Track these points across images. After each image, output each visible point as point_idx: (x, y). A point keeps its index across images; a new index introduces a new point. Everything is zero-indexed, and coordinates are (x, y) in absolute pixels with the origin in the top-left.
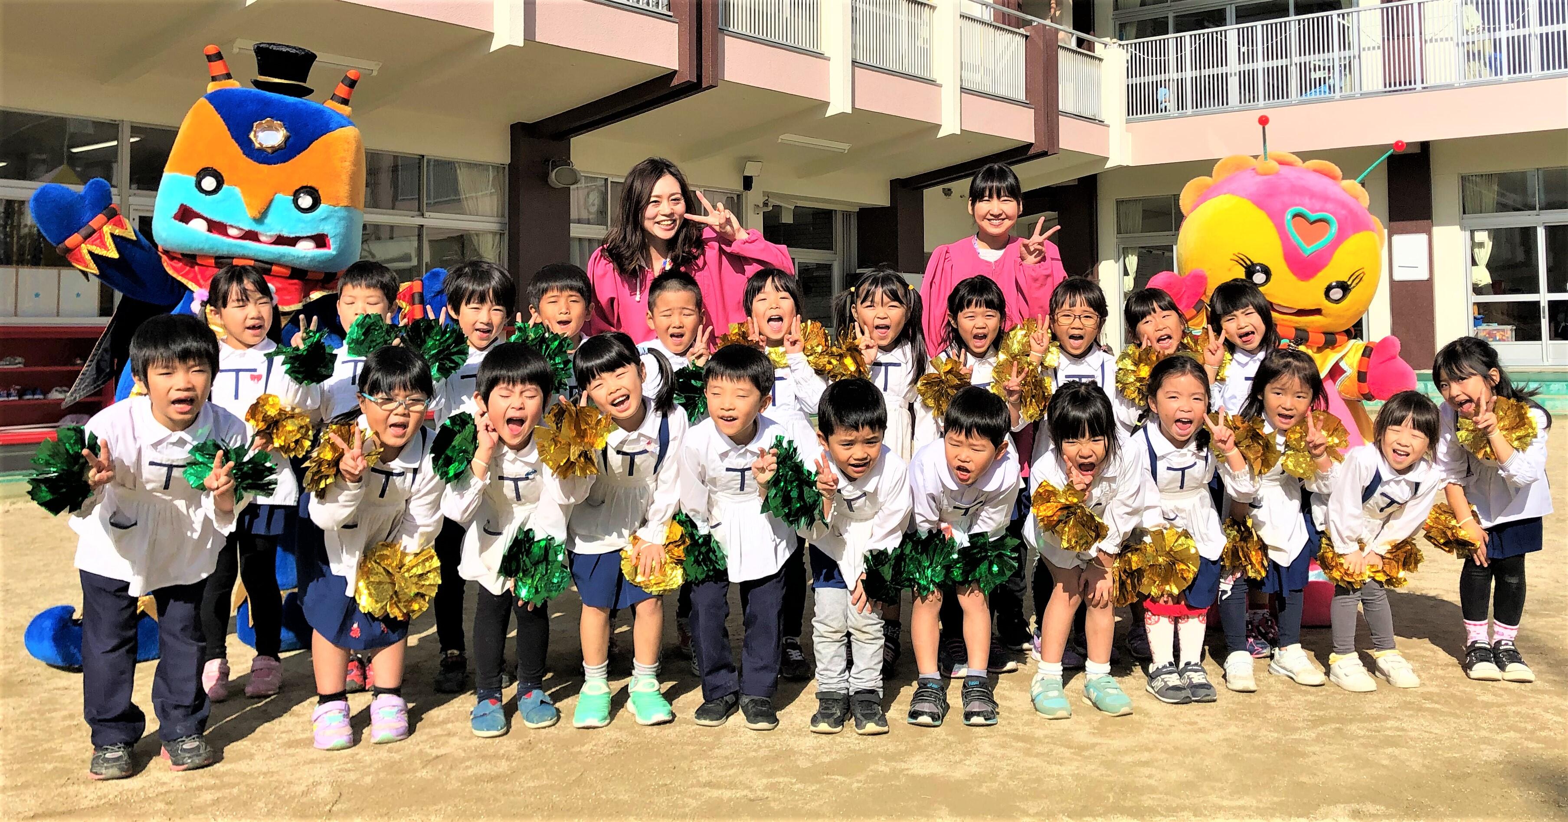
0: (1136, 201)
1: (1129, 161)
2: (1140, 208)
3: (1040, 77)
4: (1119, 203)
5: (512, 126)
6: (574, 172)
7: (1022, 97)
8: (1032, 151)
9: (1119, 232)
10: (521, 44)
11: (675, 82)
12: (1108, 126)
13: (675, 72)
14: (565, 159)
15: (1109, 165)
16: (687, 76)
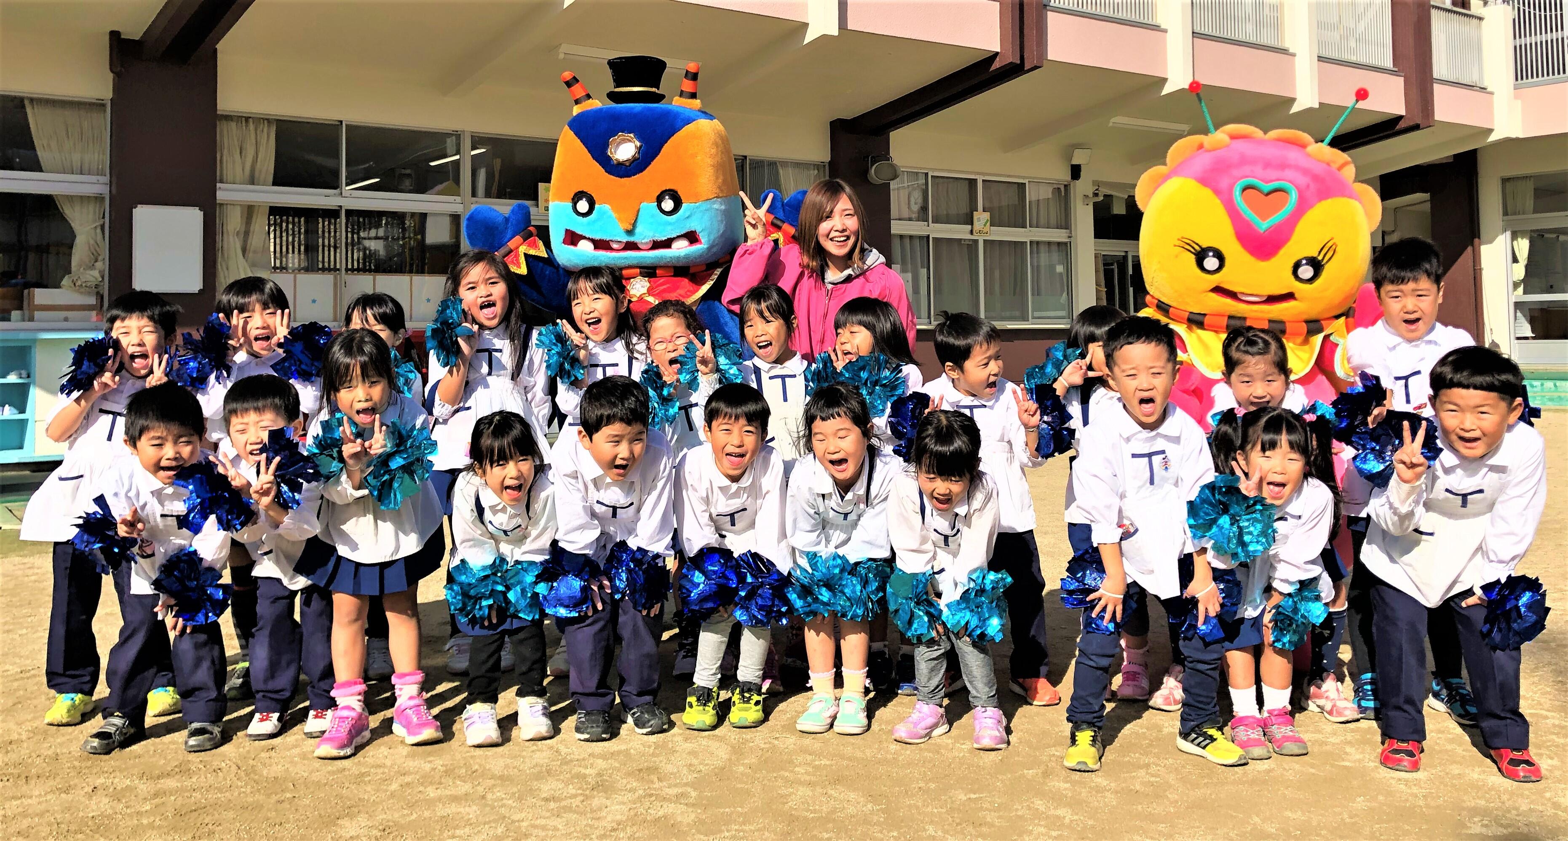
0: (1526, 178)
1: (1517, 131)
2: (1530, 186)
3: (1410, 40)
4: (1505, 181)
5: (833, 124)
6: (893, 167)
7: (1389, 63)
8: (1402, 125)
9: (1505, 213)
10: (836, 33)
11: (997, 65)
12: (1492, 93)
13: (997, 54)
14: (884, 154)
15: (1493, 138)
16: (1011, 57)
